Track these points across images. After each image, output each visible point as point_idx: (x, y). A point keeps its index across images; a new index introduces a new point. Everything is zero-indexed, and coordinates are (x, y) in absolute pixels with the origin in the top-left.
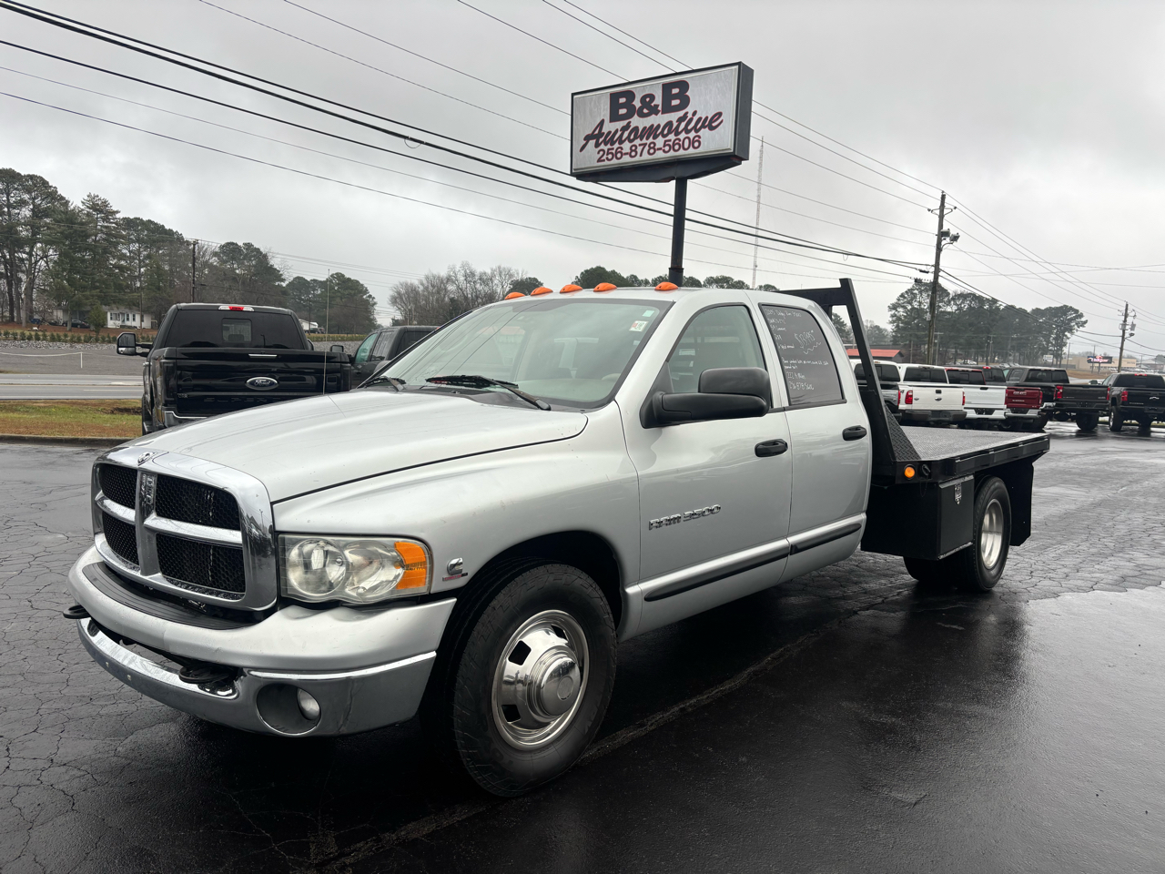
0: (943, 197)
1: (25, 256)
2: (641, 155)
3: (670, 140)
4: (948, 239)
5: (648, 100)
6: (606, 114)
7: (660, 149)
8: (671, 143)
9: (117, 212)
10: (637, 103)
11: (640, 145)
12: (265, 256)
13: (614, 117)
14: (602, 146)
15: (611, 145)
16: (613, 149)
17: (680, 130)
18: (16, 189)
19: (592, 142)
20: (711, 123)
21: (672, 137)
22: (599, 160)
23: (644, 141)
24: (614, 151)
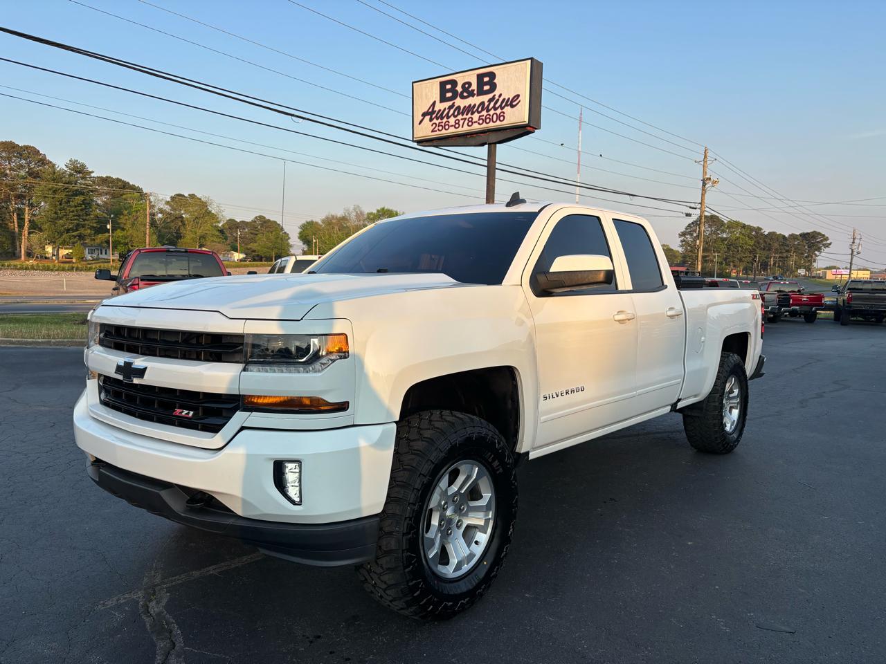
0: (706, 152)
2: (462, 127)
3: (483, 116)
4: (710, 183)
5: (467, 86)
6: (437, 97)
7: (476, 122)
9: (93, 172)
10: (459, 89)
11: (462, 119)
12: (205, 204)
13: (443, 99)
14: (435, 121)
15: (441, 119)
19: (427, 118)
20: (512, 102)
21: (484, 113)
22: (432, 131)
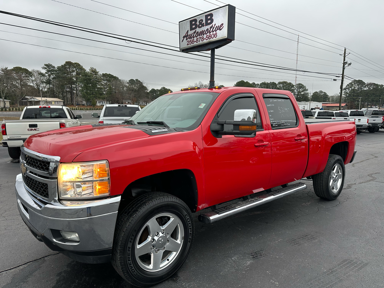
0: (345, 50)
1: (75, 86)
2: (199, 42)
3: (208, 35)
4: (347, 65)
5: (201, 21)
6: (189, 28)
7: (205, 39)
8: (208, 36)
9: (99, 72)
10: (198, 23)
11: (199, 38)
12: (142, 83)
13: (192, 29)
15: (191, 39)
16: (191, 40)
17: (211, 31)
18: (72, 67)
19: (185, 38)
20: (220, 28)
21: (208, 34)
22: (187, 45)
23: (200, 36)
24: (191, 41)
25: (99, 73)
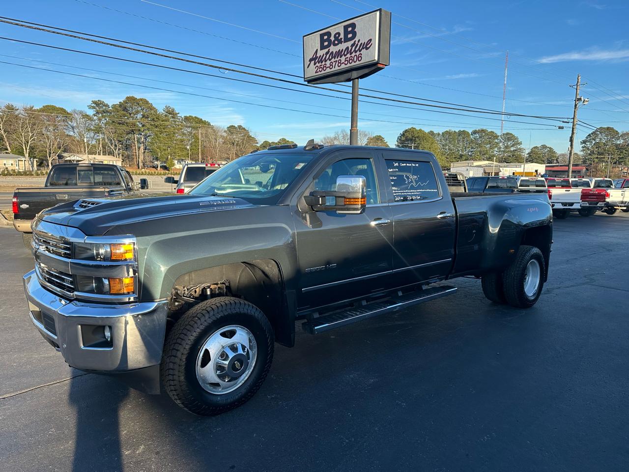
1: (140, 136)
2: (335, 67)
5: (337, 36)
6: (318, 46)
7: (343, 63)
8: (348, 59)
10: (332, 38)
11: (334, 62)
13: (323, 47)
16: (322, 65)
17: (352, 51)
18: (136, 106)
19: (313, 62)
20: (367, 46)
21: (349, 56)
22: (316, 72)
23: (336, 59)
25: (178, 115)
